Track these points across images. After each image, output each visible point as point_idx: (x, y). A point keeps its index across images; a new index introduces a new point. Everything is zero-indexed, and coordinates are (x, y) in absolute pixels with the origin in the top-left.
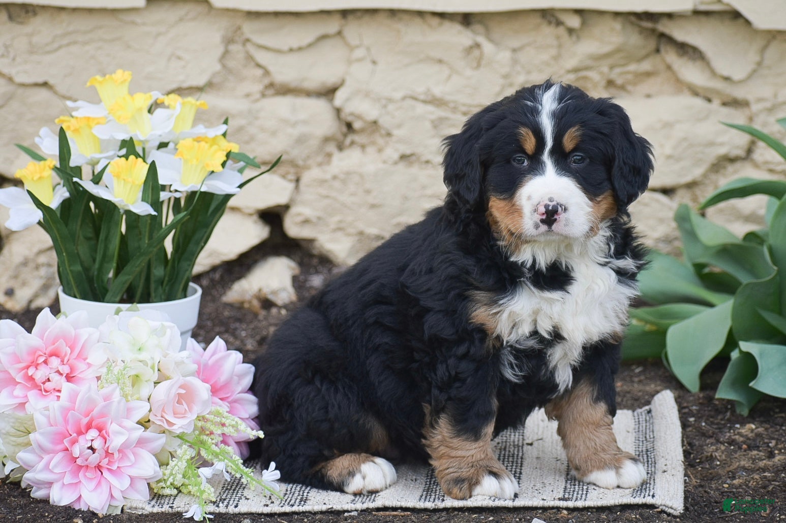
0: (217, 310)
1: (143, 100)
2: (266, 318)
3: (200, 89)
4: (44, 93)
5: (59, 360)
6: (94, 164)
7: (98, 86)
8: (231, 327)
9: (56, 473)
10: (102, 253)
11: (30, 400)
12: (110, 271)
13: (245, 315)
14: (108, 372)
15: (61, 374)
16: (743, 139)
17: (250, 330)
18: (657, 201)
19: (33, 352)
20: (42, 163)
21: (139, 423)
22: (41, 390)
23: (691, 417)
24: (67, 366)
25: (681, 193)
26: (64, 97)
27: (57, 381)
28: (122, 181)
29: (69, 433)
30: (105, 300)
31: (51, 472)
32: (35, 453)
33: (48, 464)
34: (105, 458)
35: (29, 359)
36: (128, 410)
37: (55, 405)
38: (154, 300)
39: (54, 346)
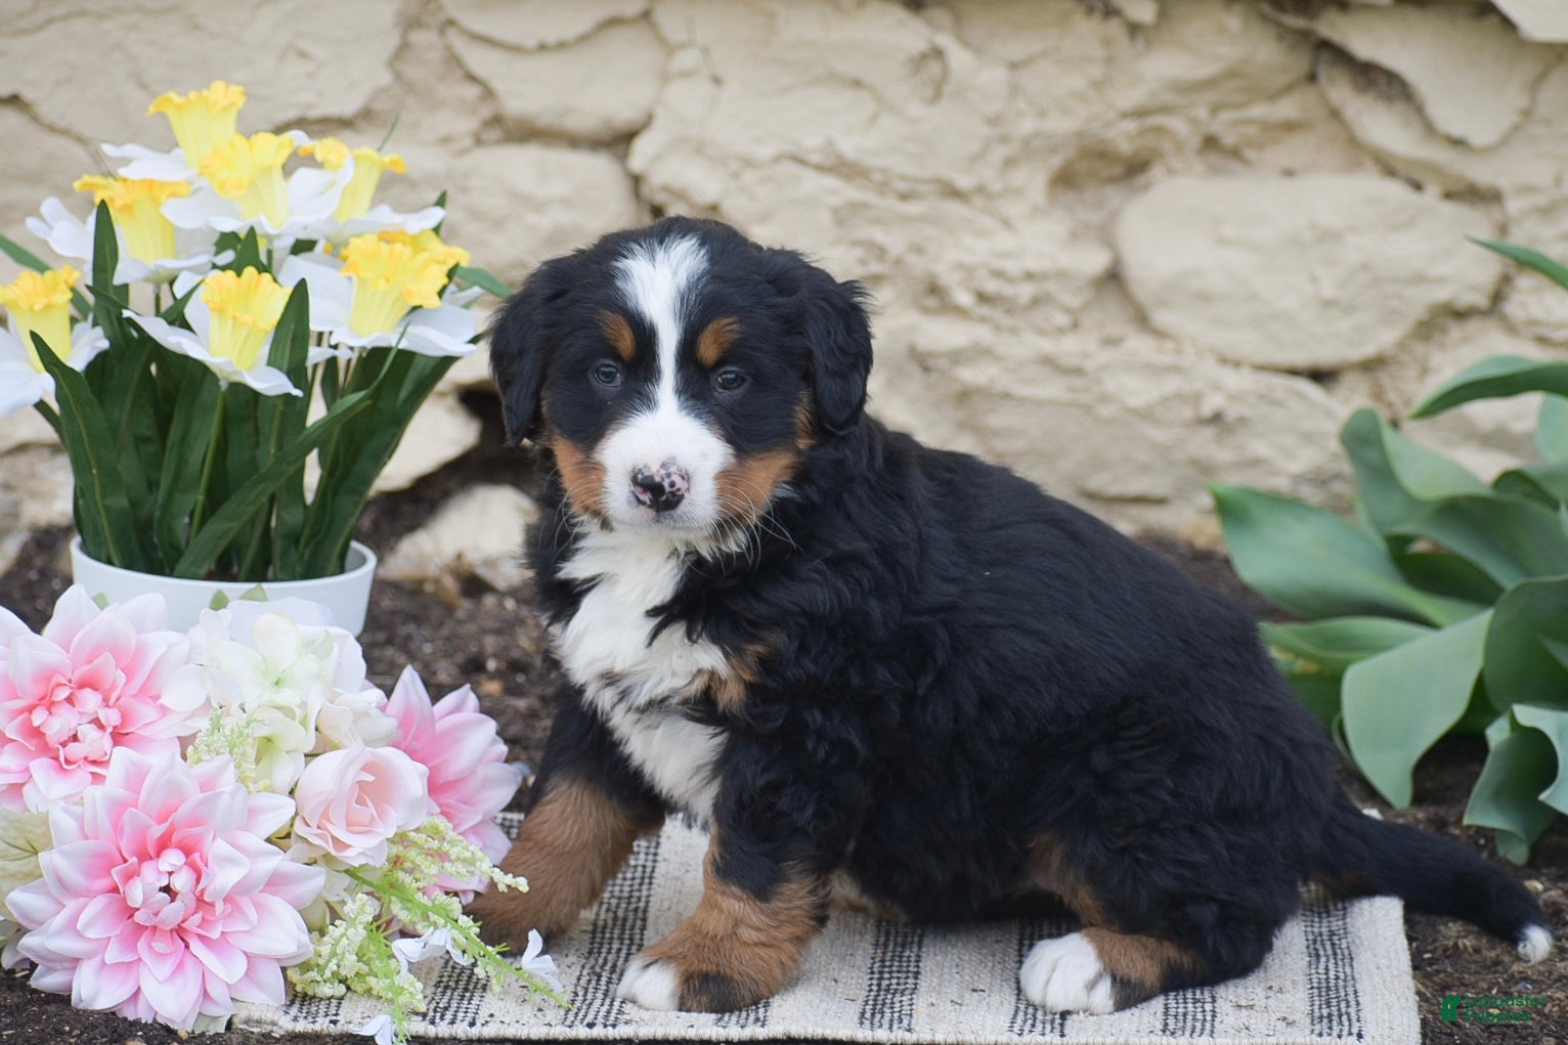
1: (274, 149)
2: (472, 616)
4: (10, 118)
5: (99, 697)
6: (162, 281)
7: (172, 115)
8: (401, 632)
9: (89, 939)
10: (172, 473)
11: (34, 778)
13: (425, 606)
14: (212, 727)
15: (103, 728)
16: (1490, 267)
17: (441, 641)
18: (1303, 396)
19: (47, 676)
20: (49, 273)
21: (269, 839)
22: (57, 758)
24: (116, 710)
25: (1350, 380)
26: (53, 129)
27: (94, 741)
28: (230, 322)
29: (122, 855)
30: (176, 573)
31: (79, 935)
32: (47, 893)
33: (74, 919)
34: (195, 913)
35: (36, 691)
36: (249, 811)
37: (97, 793)
38: (280, 576)
39: (90, 666)
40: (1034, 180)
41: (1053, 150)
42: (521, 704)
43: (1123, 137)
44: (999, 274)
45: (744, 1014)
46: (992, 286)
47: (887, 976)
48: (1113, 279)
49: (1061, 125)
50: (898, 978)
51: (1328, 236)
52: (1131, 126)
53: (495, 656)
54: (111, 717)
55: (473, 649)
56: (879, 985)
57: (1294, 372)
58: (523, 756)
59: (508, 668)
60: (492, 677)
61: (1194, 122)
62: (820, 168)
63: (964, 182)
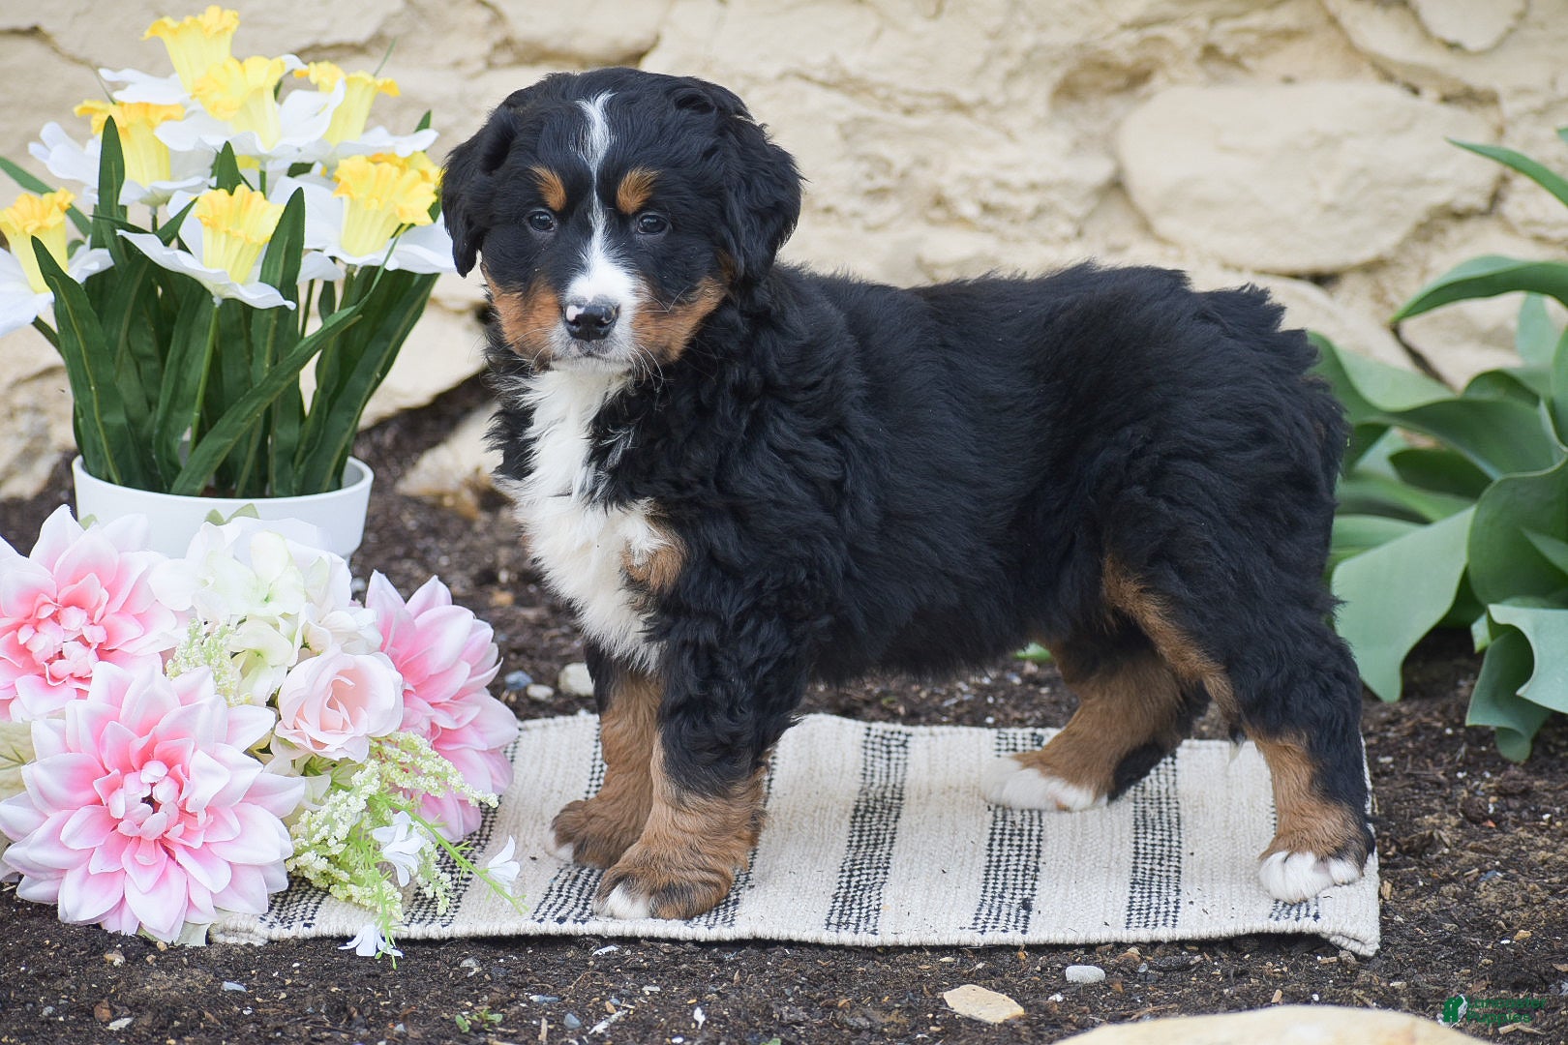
0: (387, 510)
1: (264, 72)
2: (489, 530)
3: (358, 49)
4: (30, 49)
5: (84, 615)
6: (158, 201)
7: (167, 38)
8: (418, 546)
9: (73, 850)
10: (170, 391)
11: (20, 694)
12: (185, 430)
13: (444, 521)
14: (192, 642)
15: (87, 645)
16: (1485, 172)
17: (457, 555)
18: (1304, 299)
19: (32, 596)
20: (47, 196)
21: (248, 752)
22: (43, 675)
23: (1384, 756)
24: (101, 628)
25: (1350, 283)
26: (74, 60)
27: (79, 658)
28: (224, 236)
29: (103, 766)
30: (173, 490)
31: (63, 847)
32: (31, 805)
33: (58, 830)
34: (178, 823)
35: (22, 610)
36: (230, 724)
37: (80, 705)
38: (276, 492)
39: (75, 586)
40: (1036, 93)
41: (1054, 63)
42: (530, 614)
43: (1122, 48)
44: (1001, 185)
45: (714, 914)
46: (995, 197)
47: (857, 873)
48: (1116, 187)
49: (1062, 37)
50: (868, 874)
51: (1329, 142)
52: (1131, 37)
53: (508, 568)
54: (96, 635)
55: (488, 560)
56: (849, 882)
57: (1296, 276)
58: (527, 666)
59: (519, 579)
60: (503, 588)
61: (1193, 30)
62: (826, 85)
63: (967, 95)
